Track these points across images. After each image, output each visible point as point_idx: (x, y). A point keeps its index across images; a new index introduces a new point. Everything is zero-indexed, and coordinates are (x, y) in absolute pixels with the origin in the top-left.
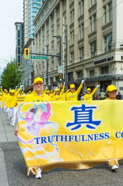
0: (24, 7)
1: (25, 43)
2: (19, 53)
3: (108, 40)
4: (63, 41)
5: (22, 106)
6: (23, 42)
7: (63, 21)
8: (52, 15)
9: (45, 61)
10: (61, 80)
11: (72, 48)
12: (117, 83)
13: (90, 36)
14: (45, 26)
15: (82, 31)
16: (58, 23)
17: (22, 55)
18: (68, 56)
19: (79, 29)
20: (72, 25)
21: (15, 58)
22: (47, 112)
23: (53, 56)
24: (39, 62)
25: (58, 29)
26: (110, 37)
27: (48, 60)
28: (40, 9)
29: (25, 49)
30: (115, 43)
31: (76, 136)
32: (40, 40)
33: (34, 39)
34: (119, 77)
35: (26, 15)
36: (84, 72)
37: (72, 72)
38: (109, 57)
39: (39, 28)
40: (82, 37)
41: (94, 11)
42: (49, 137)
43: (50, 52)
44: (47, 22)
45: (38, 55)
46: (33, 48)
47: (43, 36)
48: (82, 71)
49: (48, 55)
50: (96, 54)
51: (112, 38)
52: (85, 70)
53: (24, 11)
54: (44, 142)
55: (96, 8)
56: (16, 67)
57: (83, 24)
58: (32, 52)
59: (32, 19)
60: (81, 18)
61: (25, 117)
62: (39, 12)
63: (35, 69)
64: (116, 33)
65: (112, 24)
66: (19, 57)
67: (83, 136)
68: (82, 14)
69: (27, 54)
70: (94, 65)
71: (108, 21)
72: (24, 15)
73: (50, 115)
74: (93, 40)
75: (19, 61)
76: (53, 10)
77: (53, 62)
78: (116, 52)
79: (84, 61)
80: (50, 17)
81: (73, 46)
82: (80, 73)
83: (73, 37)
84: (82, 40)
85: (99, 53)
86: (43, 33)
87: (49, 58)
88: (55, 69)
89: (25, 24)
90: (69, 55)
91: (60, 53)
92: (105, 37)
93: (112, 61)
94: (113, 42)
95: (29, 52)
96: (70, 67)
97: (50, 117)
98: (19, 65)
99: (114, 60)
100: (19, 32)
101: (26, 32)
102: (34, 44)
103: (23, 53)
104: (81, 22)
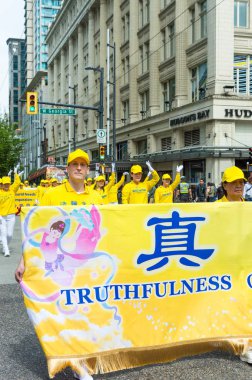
0: (25, 8)
1: (29, 82)
2: (16, 102)
3: (198, 77)
4: (108, 77)
5: (33, 215)
6: (24, 80)
7: (107, 36)
8: (84, 25)
9: (70, 118)
10: (102, 157)
11: (125, 93)
12: (216, 163)
13: (161, 68)
14: (70, 47)
15: (145, 57)
16: (97, 42)
17: (22, 106)
18: (117, 108)
19: (139, 54)
20: (125, 46)
21: (8, 112)
22: (91, 229)
23: (87, 108)
24: (56, 121)
25: (97, 53)
26: (203, 71)
27: (76, 116)
28: (60, 11)
29: (29, 94)
30: (213, 83)
31: (157, 285)
32: (59, 76)
33: (46, 74)
34: (220, 152)
35: (29, 24)
36: (149, 141)
37: (126, 142)
38: (201, 111)
39: (58, 51)
40: (145, 70)
41: (171, 16)
42: (97, 289)
43: (80, 101)
44: (74, 37)
45: (55, 107)
46: (45, 92)
47: (67, 68)
48: (146, 140)
49: (75, 107)
50: (173, 106)
51: (206, 72)
52: (152, 137)
53: (25, 16)
54: (84, 300)
55: (174, 11)
56: (10, 130)
57: (147, 44)
58: (44, 101)
59: (43, 32)
60: (144, 30)
61: (40, 241)
62: (57, 17)
63: (49, 135)
64: (214, 62)
65: (206, 43)
66: (16, 110)
67: (172, 284)
68: (145, 23)
69: (32, 103)
70: (170, 128)
71: (198, 38)
72: (25, 24)
73: (99, 236)
74: (168, 77)
75: (16, 118)
76: (87, 14)
77: (86, 121)
78: (215, 102)
79: (150, 118)
80: (79, 29)
81: (127, 88)
82: (141, 143)
83: (127, 71)
84: (146, 76)
85: (180, 102)
86: (66, 60)
87: (78, 111)
88: (90, 135)
89: (29, 41)
90: (119, 107)
91: (101, 103)
92: (193, 71)
93: (207, 119)
94: (209, 81)
95: (36, 100)
96: (123, 131)
97: (99, 242)
98: (16, 127)
99: (210, 118)
100: (15, 57)
101: (29, 58)
102: (46, 84)
103: (24, 103)
104: (144, 39)
